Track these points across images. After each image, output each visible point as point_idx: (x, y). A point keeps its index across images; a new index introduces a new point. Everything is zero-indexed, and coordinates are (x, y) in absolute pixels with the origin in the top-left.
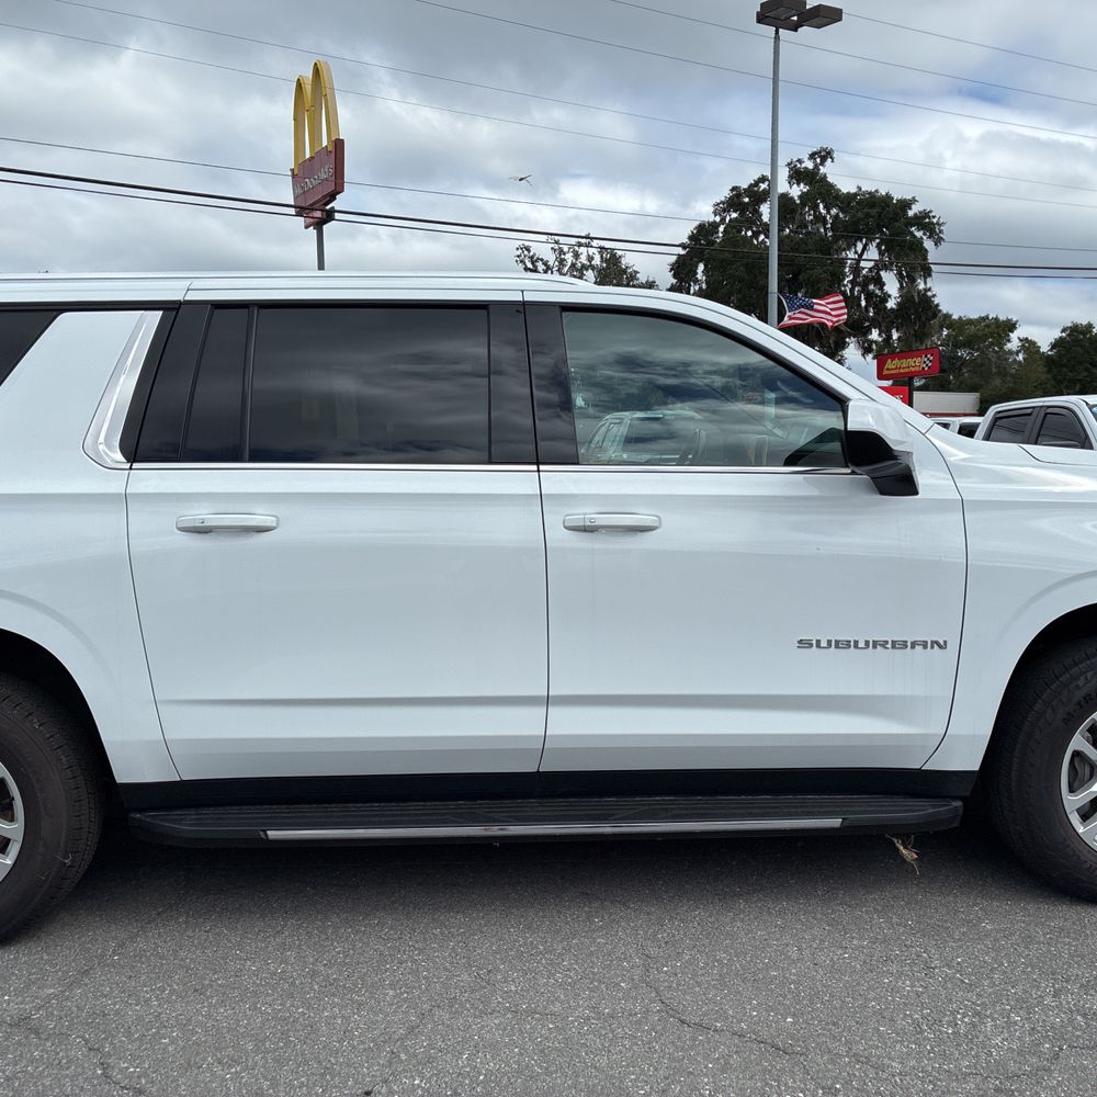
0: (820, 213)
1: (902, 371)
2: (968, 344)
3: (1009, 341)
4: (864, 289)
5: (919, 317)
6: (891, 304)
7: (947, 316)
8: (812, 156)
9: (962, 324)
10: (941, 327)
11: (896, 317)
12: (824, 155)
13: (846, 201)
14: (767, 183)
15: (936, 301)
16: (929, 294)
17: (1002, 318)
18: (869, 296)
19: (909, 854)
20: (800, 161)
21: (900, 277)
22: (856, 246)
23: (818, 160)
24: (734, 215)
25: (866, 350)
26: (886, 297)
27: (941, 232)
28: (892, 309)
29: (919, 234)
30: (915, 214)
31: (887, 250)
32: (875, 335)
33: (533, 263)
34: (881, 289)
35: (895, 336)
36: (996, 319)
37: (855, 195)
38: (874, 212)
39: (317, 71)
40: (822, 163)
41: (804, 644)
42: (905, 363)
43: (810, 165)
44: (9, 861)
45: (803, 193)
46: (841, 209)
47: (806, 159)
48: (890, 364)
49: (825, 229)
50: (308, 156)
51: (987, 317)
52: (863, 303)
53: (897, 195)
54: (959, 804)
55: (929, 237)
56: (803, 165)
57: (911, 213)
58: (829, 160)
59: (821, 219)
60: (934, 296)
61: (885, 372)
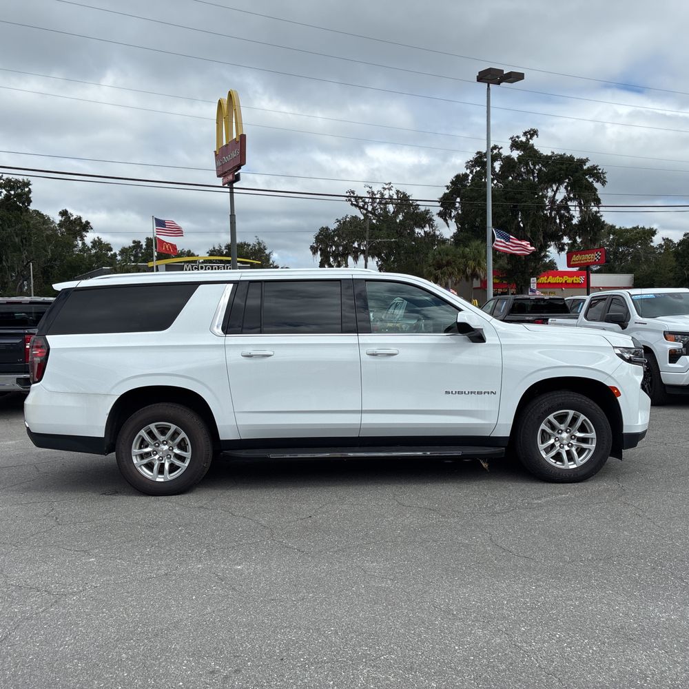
0: (530, 168)
1: (582, 262)
2: (626, 244)
3: (652, 241)
4: (558, 213)
5: (592, 229)
6: (575, 221)
7: (613, 227)
8: (525, 134)
9: (622, 232)
10: (609, 234)
11: (578, 229)
12: (533, 133)
13: (546, 160)
14: (497, 150)
15: (603, 219)
16: (598, 215)
17: (647, 227)
18: (561, 217)
19: (485, 465)
20: (518, 137)
21: (580, 205)
22: (552, 187)
23: (529, 136)
24: (478, 169)
25: (561, 249)
26: (572, 217)
27: (605, 177)
28: (576, 224)
29: (591, 180)
30: (588, 168)
31: (571, 190)
32: (566, 240)
33: (356, 201)
34: (568, 212)
35: (579, 240)
36: (643, 228)
37: (551, 157)
38: (564, 167)
39: (230, 96)
40: (531, 138)
41: (447, 392)
42: (584, 257)
43: (523, 139)
44: (187, 465)
45: (519, 156)
46: (543, 166)
47: (521, 136)
48: (575, 258)
49: (534, 177)
50: (224, 144)
51: (638, 227)
52: (558, 221)
53: (577, 157)
54: (504, 449)
55: (597, 182)
56: (520, 139)
57: (585, 167)
58: (536, 136)
59: (531, 172)
60: (601, 216)
61: (572, 263)
